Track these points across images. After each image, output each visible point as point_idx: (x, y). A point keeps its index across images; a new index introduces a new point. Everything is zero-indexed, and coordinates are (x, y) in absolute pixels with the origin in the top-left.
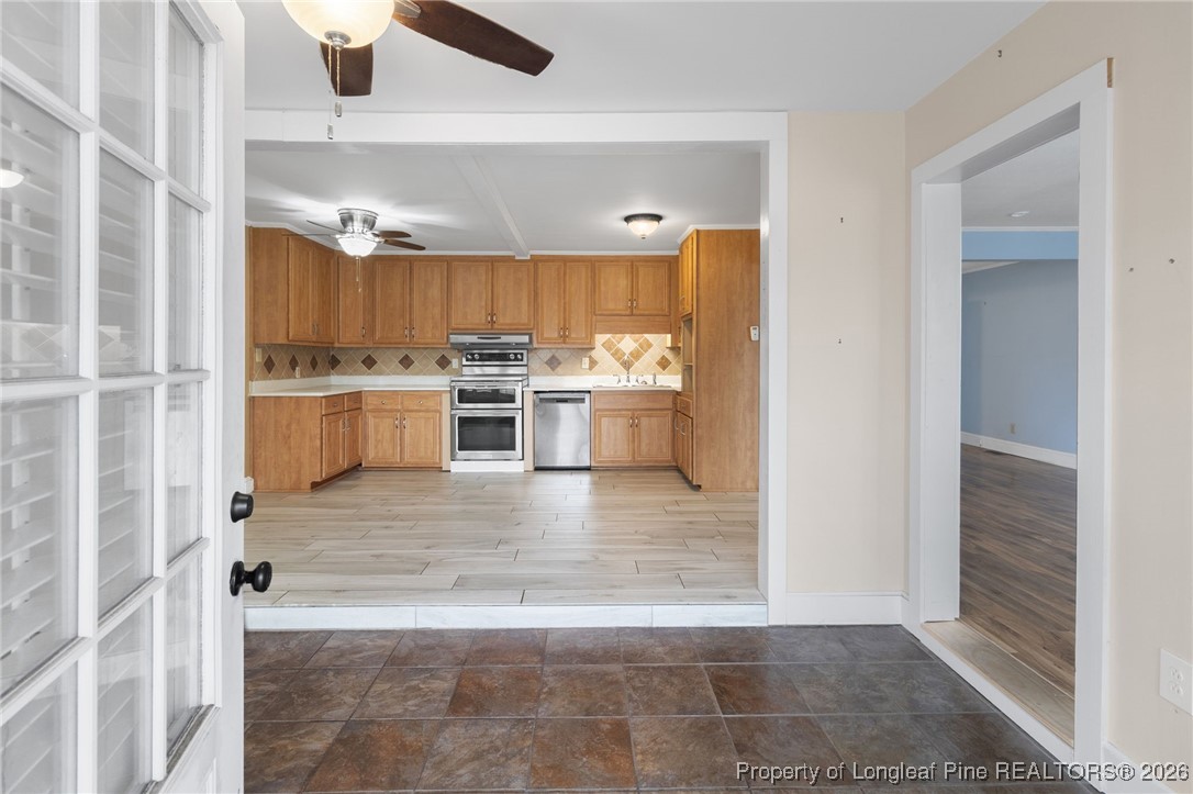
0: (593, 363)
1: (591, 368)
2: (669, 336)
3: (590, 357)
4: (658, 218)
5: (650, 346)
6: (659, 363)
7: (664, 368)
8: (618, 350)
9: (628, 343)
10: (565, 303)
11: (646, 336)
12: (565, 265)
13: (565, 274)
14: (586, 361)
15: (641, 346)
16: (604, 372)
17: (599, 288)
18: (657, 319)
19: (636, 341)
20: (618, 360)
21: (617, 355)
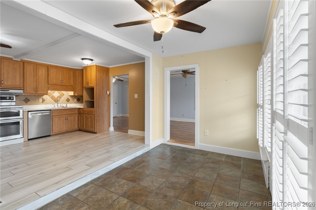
0: (43, 100)
1: (42, 102)
2: (73, 92)
3: (42, 98)
4: (92, 60)
5: (64, 95)
6: (66, 100)
7: (68, 102)
8: (53, 96)
9: (56, 94)
10: (36, 79)
11: (62, 92)
12: (36, 66)
13: (36, 69)
14: (41, 100)
15: (60, 95)
16: (48, 104)
17: (50, 75)
18: (69, 87)
19: (59, 93)
20: (53, 99)
21: (53, 97)
